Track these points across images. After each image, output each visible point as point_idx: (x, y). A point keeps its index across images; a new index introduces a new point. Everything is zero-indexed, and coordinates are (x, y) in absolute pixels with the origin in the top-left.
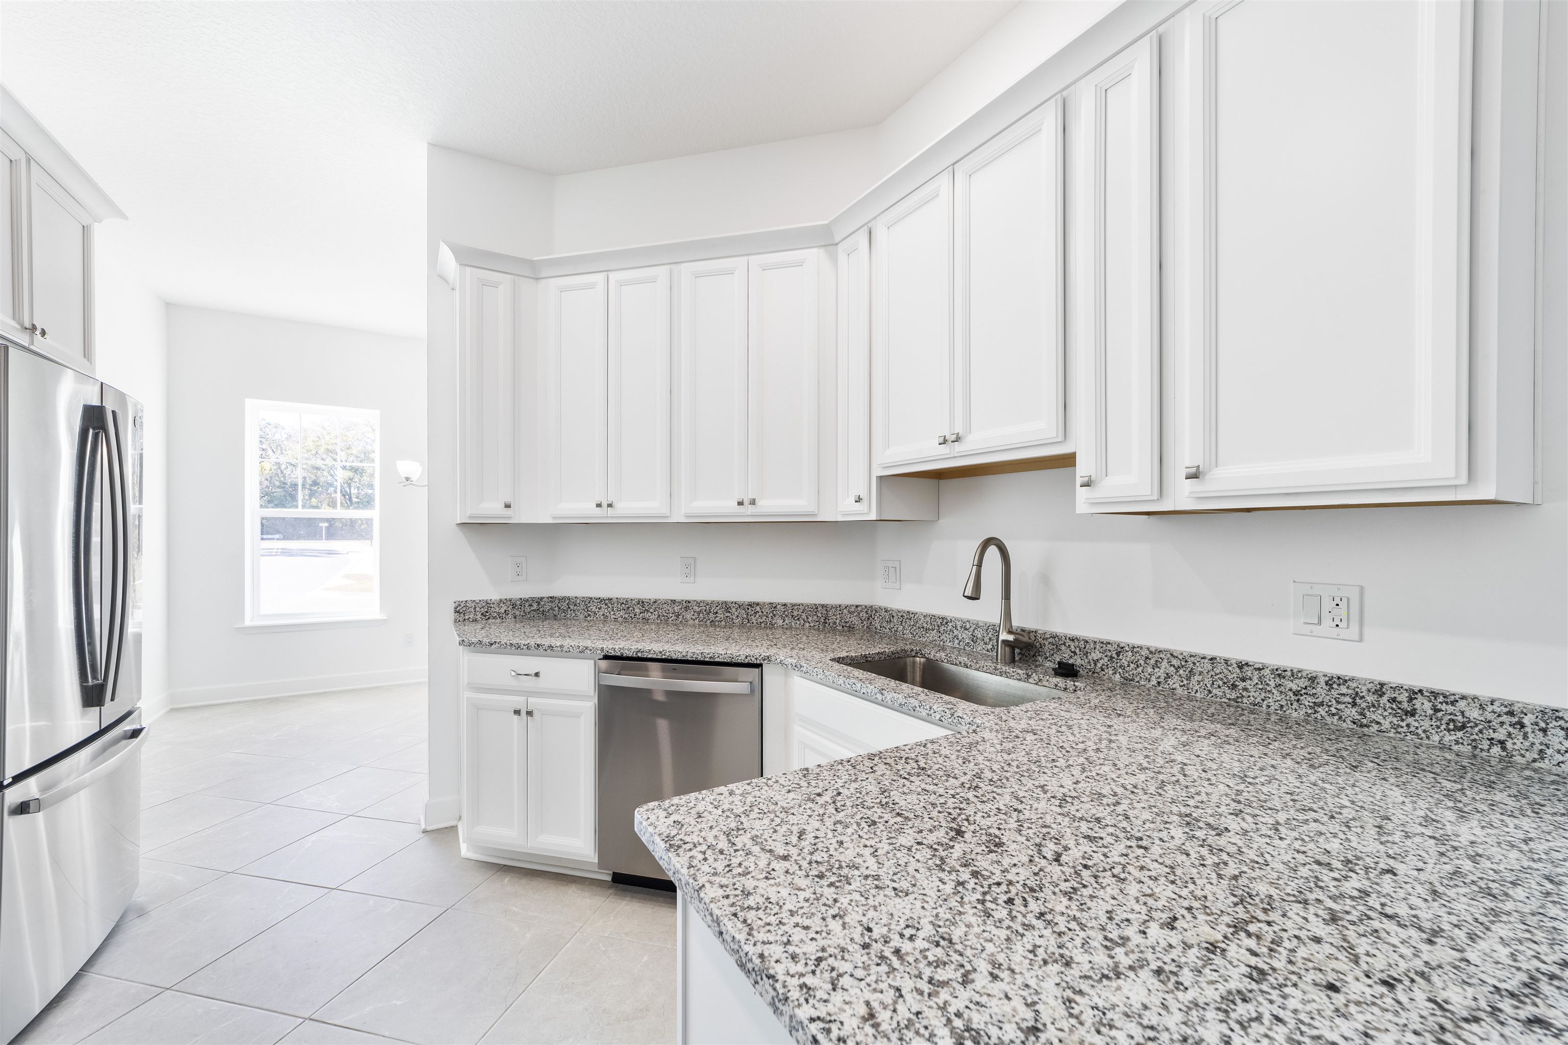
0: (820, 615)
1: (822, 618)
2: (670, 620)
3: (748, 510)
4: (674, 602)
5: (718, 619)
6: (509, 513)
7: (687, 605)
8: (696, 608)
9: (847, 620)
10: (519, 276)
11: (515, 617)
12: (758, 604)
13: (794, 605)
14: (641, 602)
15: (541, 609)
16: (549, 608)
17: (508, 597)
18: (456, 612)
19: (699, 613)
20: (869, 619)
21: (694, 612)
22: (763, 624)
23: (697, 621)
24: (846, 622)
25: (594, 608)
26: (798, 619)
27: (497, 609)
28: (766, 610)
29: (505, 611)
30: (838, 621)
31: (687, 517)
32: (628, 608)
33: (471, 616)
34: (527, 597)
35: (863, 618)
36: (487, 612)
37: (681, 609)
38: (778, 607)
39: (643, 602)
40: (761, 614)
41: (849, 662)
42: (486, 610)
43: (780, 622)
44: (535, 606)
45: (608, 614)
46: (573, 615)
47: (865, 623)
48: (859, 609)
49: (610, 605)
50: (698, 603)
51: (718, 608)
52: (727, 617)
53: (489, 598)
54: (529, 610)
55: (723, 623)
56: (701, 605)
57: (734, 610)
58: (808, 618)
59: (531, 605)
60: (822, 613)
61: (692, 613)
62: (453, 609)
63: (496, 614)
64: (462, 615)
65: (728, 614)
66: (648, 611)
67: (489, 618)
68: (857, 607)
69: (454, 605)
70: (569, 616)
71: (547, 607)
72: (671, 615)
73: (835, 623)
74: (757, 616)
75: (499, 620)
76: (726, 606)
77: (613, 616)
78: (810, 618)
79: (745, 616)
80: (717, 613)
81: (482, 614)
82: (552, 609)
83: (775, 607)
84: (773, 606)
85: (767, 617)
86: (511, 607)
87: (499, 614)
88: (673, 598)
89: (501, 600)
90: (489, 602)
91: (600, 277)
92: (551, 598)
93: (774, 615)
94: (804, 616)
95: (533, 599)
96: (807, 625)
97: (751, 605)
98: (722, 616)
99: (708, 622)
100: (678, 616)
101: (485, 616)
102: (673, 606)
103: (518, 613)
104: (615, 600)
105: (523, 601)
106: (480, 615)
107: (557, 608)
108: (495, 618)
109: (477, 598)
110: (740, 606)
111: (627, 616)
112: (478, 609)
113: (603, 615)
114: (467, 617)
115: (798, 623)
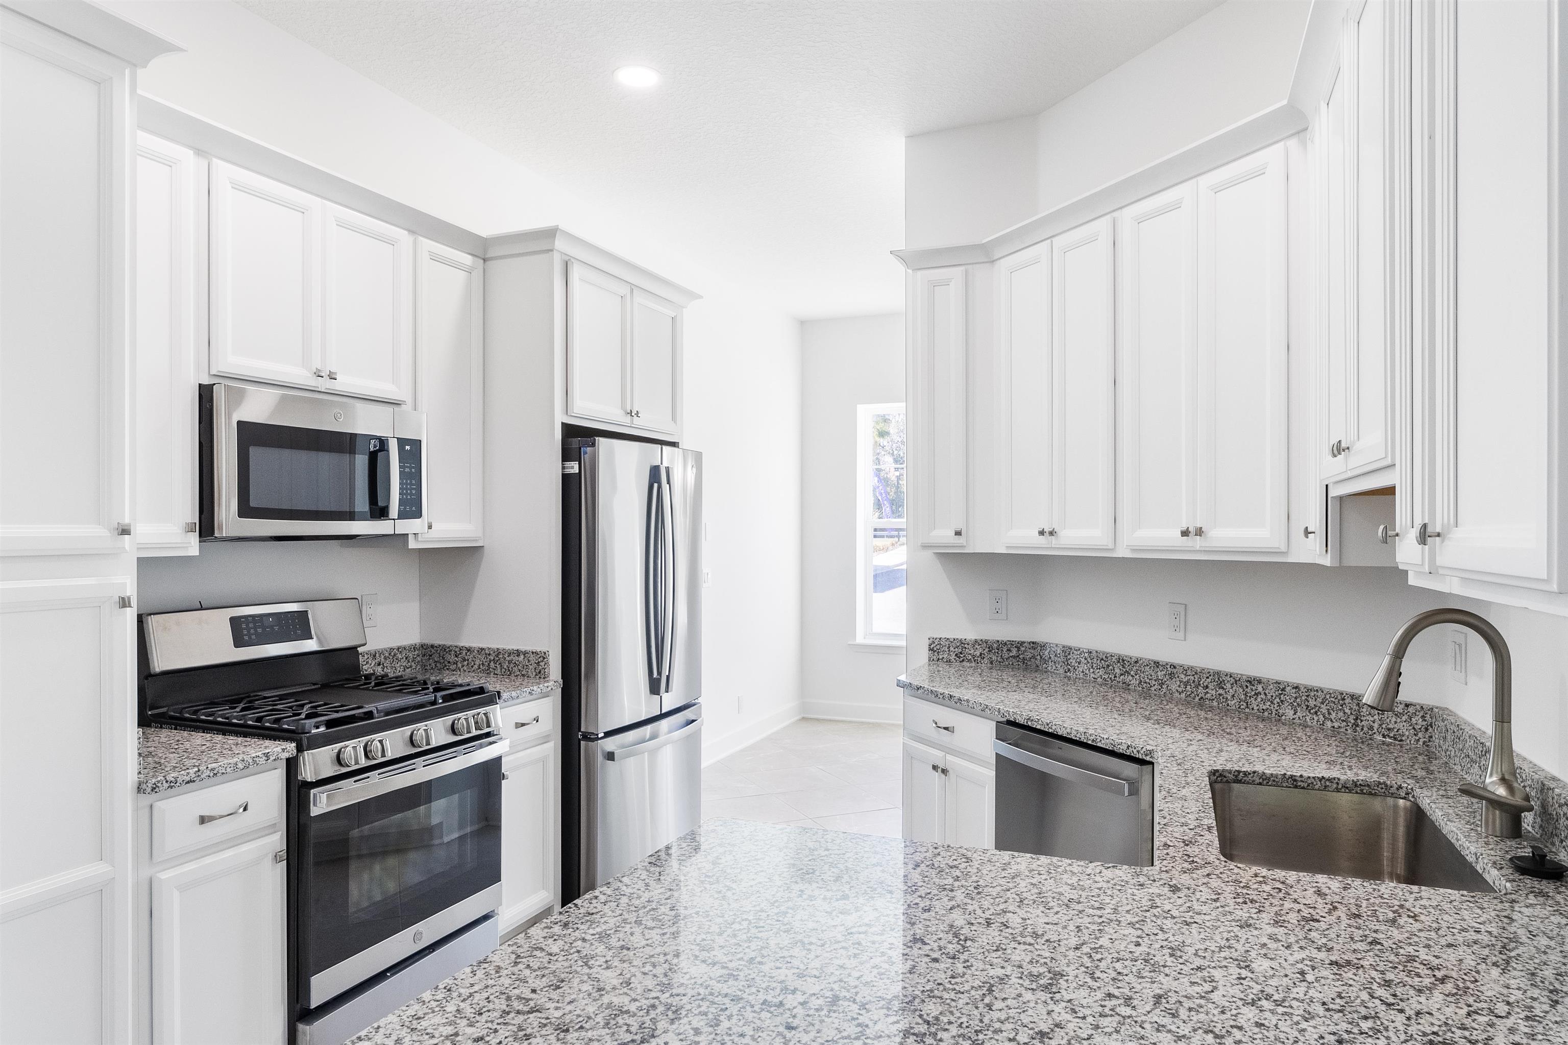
0: (1347, 711)
1: (1352, 717)
2: (1153, 689)
3: (1197, 542)
4: (1157, 664)
5: (1208, 696)
6: (961, 541)
7: (1172, 670)
8: (1183, 676)
9: (1391, 726)
10: (973, 264)
11: (991, 663)
12: (1260, 682)
13: (1309, 690)
14: (1121, 660)
15: (1021, 656)
16: (1030, 655)
17: (984, 638)
18: (930, 649)
19: (1186, 684)
20: (1427, 729)
21: (1181, 682)
22: (1266, 714)
23: (1183, 695)
24: (1389, 729)
25: (1074, 661)
26: (1316, 713)
27: (972, 652)
28: (1272, 691)
29: (981, 654)
30: (1376, 726)
31: (1134, 550)
32: (1108, 666)
33: (945, 656)
34: (1005, 639)
35: (1417, 727)
36: (961, 653)
37: (1165, 675)
38: (1288, 689)
39: (1123, 660)
40: (1263, 696)
41: (1258, 781)
42: (960, 650)
43: (1290, 713)
44: (1014, 652)
45: (1087, 672)
46: (1054, 668)
47: (1420, 735)
48: (1411, 709)
49: (1089, 659)
50: (1186, 670)
51: (1209, 680)
52: (1220, 695)
53: (963, 637)
54: (1007, 656)
55: (1215, 704)
56: (1189, 673)
57: (1229, 686)
58: (1329, 714)
59: (1009, 650)
60: (1351, 709)
61: (1178, 683)
62: (928, 646)
63: (970, 657)
64: (936, 654)
65: (1221, 691)
66: (1129, 673)
67: (963, 661)
68: (1407, 705)
69: (927, 642)
70: (1049, 668)
71: (1028, 655)
72: (1154, 682)
73: (1371, 728)
74: (1259, 700)
75: (973, 664)
76: (1219, 679)
77: (1092, 675)
78: (1333, 715)
79: (1243, 697)
80: (1207, 687)
81: (956, 655)
82: (1034, 657)
83: (1283, 690)
84: (1281, 688)
85: (1272, 702)
86: (987, 650)
87: (974, 656)
88: (1156, 658)
89: (976, 641)
90: (964, 642)
91: (1044, 247)
92: (1033, 643)
93: (1282, 701)
94: (1324, 709)
95: (1012, 643)
96: (1329, 724)
97: (1251, 681)
98: (1214, 692)
99: (1197, 699)
100: (1161, 685)
101: (959, 657)
102: (1156, 670)
103: (994, 658)
104: (1094, 654)
105: (1001, 645)
106: (954, 656)
107: (1038, 657)
108: (969, 661)
109: (951, 636)
110: (1237, 681)
111: (1106, 677)
112: (952, 649)
113: (1083, 672)
114: (941, 657)
115: (1316, 718)
